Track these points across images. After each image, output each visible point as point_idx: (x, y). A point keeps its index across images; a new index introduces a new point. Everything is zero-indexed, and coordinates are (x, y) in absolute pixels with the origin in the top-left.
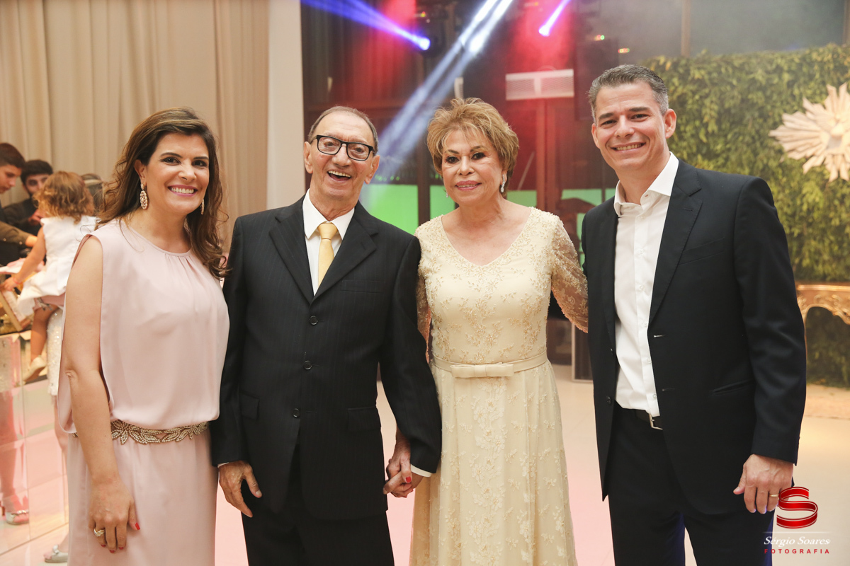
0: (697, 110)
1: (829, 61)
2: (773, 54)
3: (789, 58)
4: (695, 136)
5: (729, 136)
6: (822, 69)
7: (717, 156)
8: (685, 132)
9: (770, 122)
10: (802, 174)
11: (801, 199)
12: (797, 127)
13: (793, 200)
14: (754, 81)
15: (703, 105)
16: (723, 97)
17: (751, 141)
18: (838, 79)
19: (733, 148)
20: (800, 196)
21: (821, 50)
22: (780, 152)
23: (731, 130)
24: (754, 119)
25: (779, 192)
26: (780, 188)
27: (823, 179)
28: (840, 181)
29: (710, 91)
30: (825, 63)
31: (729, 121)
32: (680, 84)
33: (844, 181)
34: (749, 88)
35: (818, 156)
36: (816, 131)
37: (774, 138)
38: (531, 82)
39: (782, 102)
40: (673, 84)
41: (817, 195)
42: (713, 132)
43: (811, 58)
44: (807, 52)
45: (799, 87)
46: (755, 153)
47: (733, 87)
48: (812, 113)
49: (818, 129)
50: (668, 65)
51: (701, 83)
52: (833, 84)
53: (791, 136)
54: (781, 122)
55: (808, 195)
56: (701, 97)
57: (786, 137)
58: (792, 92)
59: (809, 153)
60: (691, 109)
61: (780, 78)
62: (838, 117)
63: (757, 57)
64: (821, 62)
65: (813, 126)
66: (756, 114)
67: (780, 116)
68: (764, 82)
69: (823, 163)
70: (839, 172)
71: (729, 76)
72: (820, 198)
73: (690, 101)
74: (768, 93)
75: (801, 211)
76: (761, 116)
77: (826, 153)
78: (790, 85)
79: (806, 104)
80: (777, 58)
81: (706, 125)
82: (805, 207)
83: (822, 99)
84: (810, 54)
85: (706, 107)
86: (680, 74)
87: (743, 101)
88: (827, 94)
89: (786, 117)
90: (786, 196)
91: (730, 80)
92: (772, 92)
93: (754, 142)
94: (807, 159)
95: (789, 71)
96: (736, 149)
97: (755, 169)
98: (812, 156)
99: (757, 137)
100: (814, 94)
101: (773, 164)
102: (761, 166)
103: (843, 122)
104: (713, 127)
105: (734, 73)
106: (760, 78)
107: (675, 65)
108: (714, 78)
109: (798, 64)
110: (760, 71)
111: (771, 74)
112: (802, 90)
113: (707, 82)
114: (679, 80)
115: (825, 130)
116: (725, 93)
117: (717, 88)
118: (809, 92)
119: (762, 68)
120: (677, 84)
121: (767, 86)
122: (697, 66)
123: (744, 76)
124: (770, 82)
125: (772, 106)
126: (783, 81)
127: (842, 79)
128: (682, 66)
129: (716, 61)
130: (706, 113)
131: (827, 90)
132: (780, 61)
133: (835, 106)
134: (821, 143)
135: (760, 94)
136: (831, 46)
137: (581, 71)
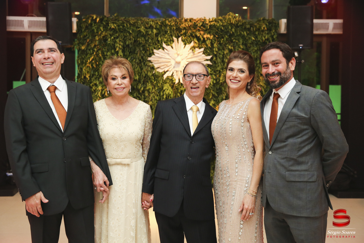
0: (113, 44)
1: (173, 25)
2: (148, 19)
3: (156, 22)
6: (171, 29)
8: (107, 55)
9: (148, 53)
10: (163, 80)
11: (163, 93)
12: (161, 56)
13: (159, 93)
14: (140, 31)
15: (115, 42)
16: (125, 38)
17: (139, 62)
18: (178, 34)
20: (162, 91)
21: (170, 20)
22: (153, 68)
23: (129, 56)
24: (141, 51)
25: (153, 89)
26: (153, 87)
27: (172, 83)
28: (180, 83)
29: (119, 35)
30: (172, 26)
31: (128, 51)
32: (104, 30)
34: (138, 35)
35: (170, 71)
36: (169, 59)
37: (150, 61)
38: (22, 21)
39: (153, 44)
40: (101, 30)
41: (170, 91)
43: (166, 23)
44: (164, 20)
45: (161, 37)
46: (142, 69)
47: (130, 34)
48: (167, 50)
49: (170, 58)
50: (98, 20)
51: (114, 30)
52: (176, 37)
53: (158, 61)
54: (153, 53)
55: (166, 90)
56: (114, 38)
57: (155, 61)
58: (158, 39)
59: (166, 70)
60: (109, 43)
61: (152, 31)
62: (178, 53)
63: (141, 20)
64: (170, 25)
65: (168, 57)
66: (142, 49)
67: (152, 50)
68: (145, 33)
69: (172, 75)
70: (179, 80)
71: (128, 28)
73: (109, 40)
74: (147, 38)
75: (163, 98)
76: (143, 50)
77: (173, 70)
78: (157, 35)
79: (164, 45)
80: (150, 21)
81: (117, 52)
82: (165, 97)
83: (171, 43)
84: (165, 21)
85: (117, 43)
86: (104, 25)
87: (135, 41)
88: (173, 41)
89: (155, 51)
90: (156, 91)
91: (129, 30)
92: (149, 38)
93: (141, 63)
94: (165, 73)
95: (156, 29)
97: (141, 76)
98: (167, 71)
99: (142, 60)
100: (167, 40)
101: (150, 74)
102: (144, 75)
103: (181, 56)
104: (121, 53)
105: (130, 27)
106: (143, 31)
107: (101, 20)
108: (121, 28)
109: (160, 25)
110: (143, 27)
111: (148, 29)
112: (162, 38)
113: (118, 30)
114: (103, 28)
115: (173, 59)
116: (126, 37)
117: (122, 34)
118: (165, 39)
119: (144, 26)
120: (102, 30)
121: (146, 35)
122: (112, 22)
123: (135, 29)
124: (148, 33)
125: (149, 45)
126: (153, 33)
127: (179, 35)
128: (105, 21)
129: (121, 20)
130: (117, 46)
131: (173, 39)
132: (152, 23)
133: (177, 47)
134: (171, 65)
135: (143, 38)
136: (174, 18)
137: (50, 18)
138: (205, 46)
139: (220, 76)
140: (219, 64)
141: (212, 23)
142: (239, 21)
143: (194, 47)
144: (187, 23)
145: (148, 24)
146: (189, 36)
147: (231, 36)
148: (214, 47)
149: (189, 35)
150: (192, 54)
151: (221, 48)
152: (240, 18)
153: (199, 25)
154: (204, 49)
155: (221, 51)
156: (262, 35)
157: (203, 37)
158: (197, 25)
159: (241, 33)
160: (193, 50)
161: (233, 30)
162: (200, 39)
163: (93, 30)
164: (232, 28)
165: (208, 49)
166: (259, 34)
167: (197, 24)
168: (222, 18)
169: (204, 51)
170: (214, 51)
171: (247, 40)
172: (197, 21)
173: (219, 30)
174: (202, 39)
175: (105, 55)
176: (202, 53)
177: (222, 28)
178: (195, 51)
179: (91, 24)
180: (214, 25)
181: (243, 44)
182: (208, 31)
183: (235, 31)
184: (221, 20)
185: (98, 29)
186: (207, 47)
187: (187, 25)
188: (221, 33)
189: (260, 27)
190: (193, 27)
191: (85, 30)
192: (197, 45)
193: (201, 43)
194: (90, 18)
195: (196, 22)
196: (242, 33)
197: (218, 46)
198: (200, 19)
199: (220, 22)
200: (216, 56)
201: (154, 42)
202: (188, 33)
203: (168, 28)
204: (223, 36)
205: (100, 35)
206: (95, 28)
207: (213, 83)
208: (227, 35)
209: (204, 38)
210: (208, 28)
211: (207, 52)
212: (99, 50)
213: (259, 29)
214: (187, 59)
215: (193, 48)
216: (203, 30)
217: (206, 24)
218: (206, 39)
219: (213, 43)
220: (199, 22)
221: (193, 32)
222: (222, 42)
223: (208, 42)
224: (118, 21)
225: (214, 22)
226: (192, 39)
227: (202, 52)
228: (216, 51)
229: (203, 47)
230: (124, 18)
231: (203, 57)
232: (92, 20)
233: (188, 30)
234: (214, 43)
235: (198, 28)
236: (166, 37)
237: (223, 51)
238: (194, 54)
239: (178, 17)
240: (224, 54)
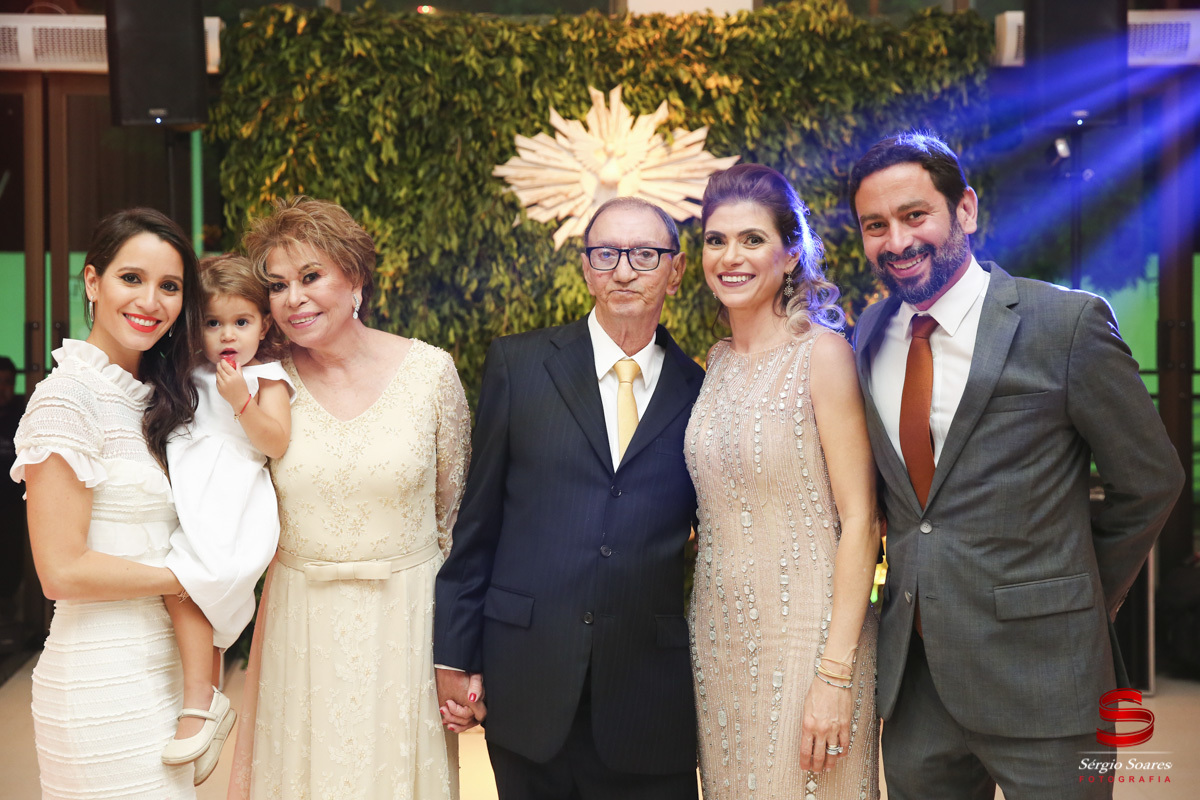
0: (358, 117)
1: (590, 41)
2: (494, 21)
3: (522, 29)
4: (356, 167)
5: (421, 173)
6: (579, 56)
7: (400, 210)
8: (337, 159)
9: (495, 148)
10: (552, 250)
11: (553, 300)
12: (542, 161)
13: (539, 299)
14: (462, 67)
15: (369, 108)
16: (406, 94)
17: (460, 184)
18: (607, 76)
19: (429, 195)
20: (550, 291)
21: (576, 20)
22: (513, 206)
23: (422, 159)
24: (466, 142)
25: (513, 285)
26: (514, 277)
29: (382, 82)
30: (584, 45)
31: (419, 143)
32: (325, 64)
34: (454, 81)
35: (580, 218)
36: (573, 171)
37: (502, 180)
38: (11, 33)
39: (513, 113)
40: (312, 63)
41: (579, 291)
42: (390, 161)
43: (560, 34)
44: (554, 22)
45: (541, 87)
46: (471, 211)
47: (424, 76)
48: (565, 136)
49: (578, 166)
50: (302, 23)
51: (364, 63)
52: (599, 86)
53: (532, 178)
54: (514, 150)
55: (564, 290)
56: (365, 92)
57: (523, 179)
58: (530, 94)
59: (563, 212)
60: (346, 114)
61: (508, 66)
62: (610, 147)
63: (466, 23)
64: (578, 41)
65: (569, 162)
66: (470, 133)
67: (511, 138)
68: (480, 74)
71: (416, 56)
72: (585, 296)
73: (345, 100)
74: (489, 93)
75: (553, 320)
76: (476, 137)
78: (527, 80)
79: (555, 119)
80: (502, 28)
81: (377, 149)
82: (559, 314)
83: (581, 111)
84: (558, 25)
85: (376, 112)
86: (325, 43)
87: (443, 104)
88: (590, 103)
89: (521, 141)
90: (524, 292)
91: (419, 63)
92: (496, 91)
93: (466, 186)
94: (560, 222)
95: (522, 56)
96: (435, 198)
97: (470, 237)
98: (568, 217)
99: (471, 176)
100: (567, 100)
101: (502, 230)
102: (480, 235)
103: (619, 158)
104: (389, 152)
105: (424, 49)
106: (474, 63)
107: (315, 25)
108: (389, 56)
109: (538, 43)
110: (473, 51)
111: (491, 57)
112: (547, 91)
113: (377, 63)
114: (322, 55)
115: (589, 170)
116: (410, 88)
117: (394, 78)
118: (559, 97)
119: (476, 45)
120: (319, 63)
121: (487, 79)
122: (357, 30)
123: (443, 56)
124: (491, 72)
125: (497, 119)
126: (513, 72)
127: (613, 77)
128: (327, 29)
129: (391, 25)
130: (376, 125)
131: (589, 95)
132: (506, 34)
133: (604, 126)
134: (583, 193)
135: (474, 94)
136: (593, 15)
137: (123, 20)
138: (712, 120)
141: (737, 32)
142: (841, 22)
143: (668, 127)
144: (644, 35)
145: (491, 36)
146: (651, 84)
147: (809, 79)
148: (744, 124)
149: (652, 77)
150: (661, 151)
151: (773, 127)
152: (845, 12)
153: (686, 40)
154: (709, 133)
155: (773, 139)
156: (931, 73)
157: (703, 87)
158: (680, 40)
159: (848, 70)
160: (665, 137)
161: (819, 57)
162: (693, 94)
163: (284, 64)
164: (813, 50)
165: (723, 132)
166: (916, 69)
167: (680, 35)
168: (775, 13)
169: (706, 140)
170: (745, 138)
171: (873, 95)
172: (680, 26)
173: (766, 57)
174: (700, 93)
175: (329, 160)
176: (701, 145)
177: (778, 51)
178: (673, 141)
179: (276, 41)
180: (746, 41)
181: (856, 110)
182: (722, 62)
183: (827, 59)
184: (771, 20)
185: (302, 57)
186: (717, 124)
187: (642, 41)
188: (772, 71)
189: (923, 45)
190: (666, 49)
191: (253, 62)
192: (679, 118)
193: (694, 107)
194: (273, 20)
195: (675, 28)
196: (854, 68)
197: (760, 119)
198: (692, 17)
199: (768, 27)
200: (753, 156)
201: (515, 105)
202: (644, 69)
203: (569, 52)
204: (782, 80)
205: (311, 83)
206: (292, 55)
208: (795, 76)
209: (707, 92)
210: (723, 49)
211: (718, 143)
212: (307, 138)
213: (917, 53)
214: (643, 170)
215: (667, 130)
216: (702, 60)
217: (715, 35)
218: (714, 93)
219: (742, 106)
220: (687, 27)
221: (666, 68)
222: (775, 103)
223: (724, 106)
224: (379, 27)
225: (745, 28)
226: (662, 94)
227: (700, 141)
228: (754, 140)
229: (702, 125)
230: (400, 15)
231: (703, 161)
232: (280, 24)
233: (646, 59)
234: (747, 107)
235: (685, 51)
236: (561, 86)
237: (780, 137)
238: (670, 153)
239: (605, 11)
240: (784, 149)
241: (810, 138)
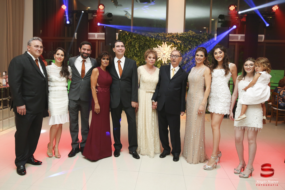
0: (134, 45)
1: (163, 36)
2: (151, 33)
3: (154, 35)
4: (134, 51)
5: (141, 52)
6: (161, 38)
7: (139, 56)
8: (131, 50)
10: (157, 62)
18: (165, 40)
19: (142, 55)
21: (161, 34)
23: (142, 50)
27: (161, 63)
29: (137, 41)
31: (141, 48)
32: (130, 39)
33: (166, 64)
34: (146, 41)
38: (94, 35)
40: (129, 38)
42: (138, 50)
43: (159, 35)
47: (142, 40)
48: (159, 48)
49: (161, 51)
50: (128, 34)
51: (135, 38)
52: (163, 42)
56: (135, 42)
58: (155, 42)
61: (152, 39)
62: (164, 49)
63: (147, 34)
65: (159, 51)
66: (147, 47)
67: (153, 48)
69: (161, 59)
70: (165, 62)
73: (133, 43)
74: (150, 42)
77: (162, 57)
78: (155, 41)
79: (158, 46)
81: (136, 49)
85: (136, 44)
87: (144, 43)
88: (162, 44)
91: (142, 38)
92: (151, 42)
95: (154, 38)
96: (143, 55)
98: (159, 58)
103: (166, 50)
104: (138, 49)
106: (148, 39)
107: (129, 34)
108: (138, 38)
109: (156, 36)
110: (148, 37)
111: (150, 38)
112: (157, 42)
114: (130, 37)
116: (140, 41)
117: (139, 40)
118: (159, 43)
120: (130, 38)
122: (134, 35)
123: (145, 38)
124: (150, 40)
125: (151, 45)
127: (165, 41)
128: (131, 34)
129: (138, 34)
130: (136, 46)
132: (152, 35)
133: (164, 47)
134: (161, 55)
135: (148, 42)
136: (163, 33)
137: (107, 33)
139: (184, 61)
140: (184, 55)
141: (181, 35)
142: (194, 34)
143: (172, 47)
145: (150, 35)
146: (170, 42)
147: (190, 41)
150: (171, 50)
151: (185, 47)
152: (195, 33)
156: (205, 41)
157: (176, 42)
159: (195, 40)
160: (171, 48)
161: (191, 39)
162: (175, 43)
163: (126, 38)
164: (190, 38)
166: (204, 41)
167: (174, 35)
171: (198, 43)
172: (174, 34)
173: (185, 38)
174: (176, 43)
175: (130, 50)
178: (173, 49)
179: (125, 36)
180: (182, 36)
181: (196, 45)
182: (179, 39)
183: (192, 39)
184: (185, 34)
185: (128, 38)
186: (178, 47)
187: (169, 36)
188: (185, 40)
189: (204, 37)
190: (172, 37)
191: (122, 38)
193: (175, 45)
194: (124, 33)
196: (196, 40)
198: (175, 33)
200: (182, 51)
201: (153, 44)
202: (169, 40)
203: (160, 37)
205: (129, 41)
207: (181, 64)
208: (188, 41)
209: (177, 43)
210: (179, 37)
211: (178, 49)
212: (128, 48)
213: (204, 38)
214: (169, 52)
216: (176, 39)
217: (178, 36)
218: (178, 43)
221: (172, 40)
222: (185, 44)
223: (179, 44)
224: (137, 34)
228: (183, 49)
229: (176, 47)
230: (140, 33)
232: (125, 34)
233: (169, 38)
234: (182, 45)
235: (174, 38)
237: (186, 48)
239: (165, 32)
240: (186, 50)
241: (190, 49)
